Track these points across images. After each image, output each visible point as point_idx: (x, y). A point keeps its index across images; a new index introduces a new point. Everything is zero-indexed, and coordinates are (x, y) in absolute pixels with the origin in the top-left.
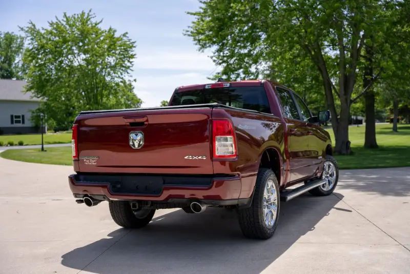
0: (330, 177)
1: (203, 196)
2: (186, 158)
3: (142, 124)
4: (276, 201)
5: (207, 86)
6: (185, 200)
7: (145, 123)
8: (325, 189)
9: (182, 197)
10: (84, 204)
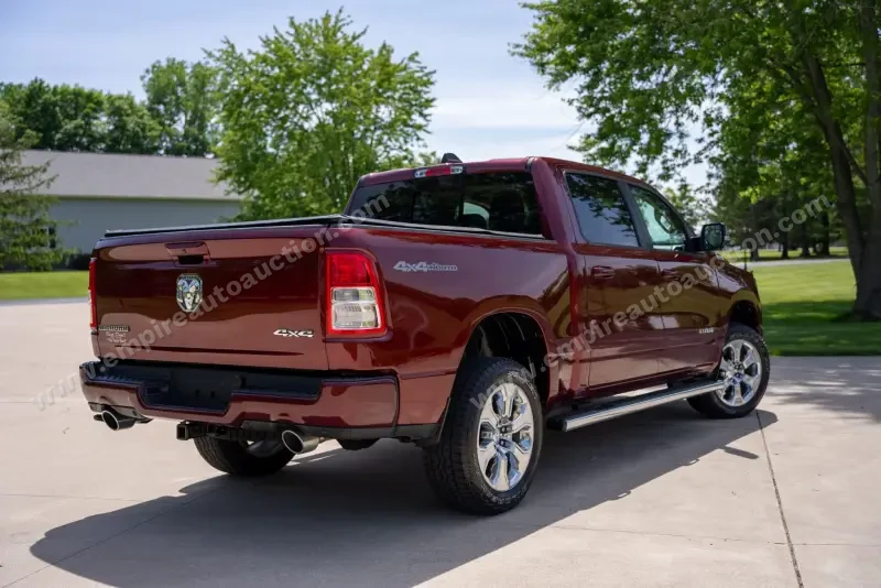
0: (747, 376)
1: (304, 418)
2: (276, 333)
3: (198, 259)
4: (531, 432)
5: (419, 173)
6: (271, 424)
7: (205, 257)
8: (732, 403)
9: (265, 418)
10: (103, 424)
